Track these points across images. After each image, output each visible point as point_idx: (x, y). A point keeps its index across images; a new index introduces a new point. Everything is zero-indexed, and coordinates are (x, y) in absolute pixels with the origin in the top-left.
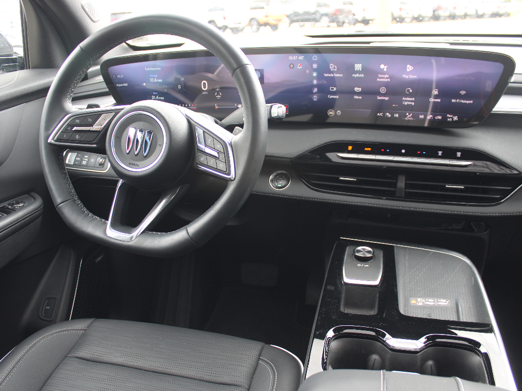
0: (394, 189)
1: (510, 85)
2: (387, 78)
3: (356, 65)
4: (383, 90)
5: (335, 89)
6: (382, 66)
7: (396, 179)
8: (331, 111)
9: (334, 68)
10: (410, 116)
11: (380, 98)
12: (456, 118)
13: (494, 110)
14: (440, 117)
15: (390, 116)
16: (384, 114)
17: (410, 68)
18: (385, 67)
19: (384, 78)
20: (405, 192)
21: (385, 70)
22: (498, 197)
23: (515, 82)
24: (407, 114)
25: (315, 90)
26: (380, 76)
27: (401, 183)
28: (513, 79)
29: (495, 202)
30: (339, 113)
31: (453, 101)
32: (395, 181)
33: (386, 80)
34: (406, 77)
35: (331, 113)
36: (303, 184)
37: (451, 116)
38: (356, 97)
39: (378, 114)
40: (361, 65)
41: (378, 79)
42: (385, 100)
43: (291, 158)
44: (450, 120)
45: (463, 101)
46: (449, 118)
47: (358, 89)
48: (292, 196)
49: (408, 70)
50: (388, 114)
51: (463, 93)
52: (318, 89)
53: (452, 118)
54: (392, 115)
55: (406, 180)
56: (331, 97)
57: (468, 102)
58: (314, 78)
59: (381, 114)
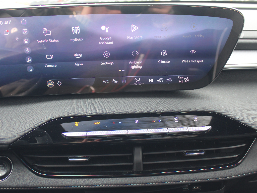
0: (132, 164)
1: (240, 41)
2: (110, 41)
3: (73, 27)
4: (107, 54)
5: (52, 57)
6: (103, 28)
7: (132, 152)
8: (50, 83)
9: (49, 33)
10: (139, 81)
11: (104, 64)
12: (187, 80)
13: (226, 66)
14: (170, 80)
15: (116, 82)
16: (110, 81)
17: (135, 28)
18: (107, 29)
19: (106, 41)
20: (144, 165)
21: (107, 31)
22: (237, 156)
23: (244, 38)
24: (136, 79)
25: (29, 60)
26: (102, 39)
27: (138, 156)
28: (243, 35)
29: (233, 163)
30: (59, 83)
31: (183, 61)
32: (131, 154)
33: (109, 43)
34: (131, 38)
35: (50, 84)
36: (28, 170)
37: (182, 78)
38: (77, 64)
39: (104, 82)
40: (78, 27)
41: (100, 43)
42: (109, 65)
43: (9, 144)
44: (181, 82)
45: (193, 61)
46: (180, 79)
47: (78, 56)
48: (16, 187)
49: (132, 31)
50: (114, 80)
51: (193, 52)
52: (33, 58)
53: (183, 79)
54: (119, 81)
55: (143, 152)
56: (48, 66)
57: (198, 62)
58: (25, 45)
59: (107, 81)
